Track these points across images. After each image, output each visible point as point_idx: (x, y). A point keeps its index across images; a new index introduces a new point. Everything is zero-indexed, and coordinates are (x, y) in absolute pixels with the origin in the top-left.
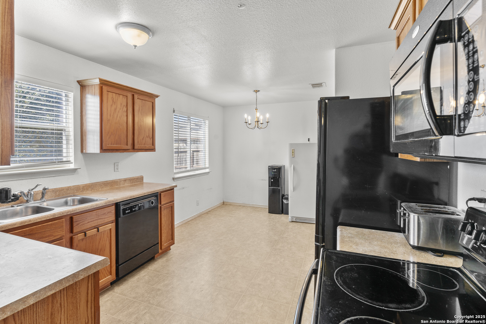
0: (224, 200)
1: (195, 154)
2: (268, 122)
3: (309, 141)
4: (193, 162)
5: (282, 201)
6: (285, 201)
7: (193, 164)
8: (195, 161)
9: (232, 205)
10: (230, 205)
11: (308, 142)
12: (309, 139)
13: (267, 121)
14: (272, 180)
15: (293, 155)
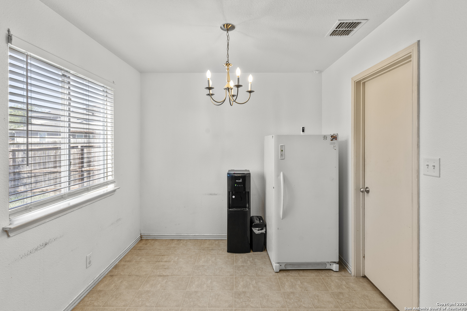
0: (142, 233)
1: (85, 150)
2: (250, 92)
3: (303, 131)
4: (82, 163)
5: (251, 231)
6: (256, 231)
7: (83, 167)
8: (85, 160)
9: (156, 240)
10: (153, 239)
11: (302, 133)
12: (304, 128)
13: (249, 90)
14: (234, 197)
15: (282, 155)
